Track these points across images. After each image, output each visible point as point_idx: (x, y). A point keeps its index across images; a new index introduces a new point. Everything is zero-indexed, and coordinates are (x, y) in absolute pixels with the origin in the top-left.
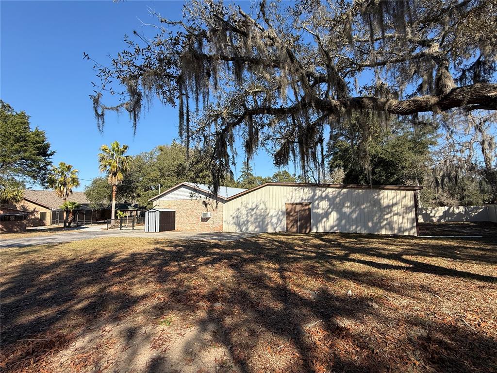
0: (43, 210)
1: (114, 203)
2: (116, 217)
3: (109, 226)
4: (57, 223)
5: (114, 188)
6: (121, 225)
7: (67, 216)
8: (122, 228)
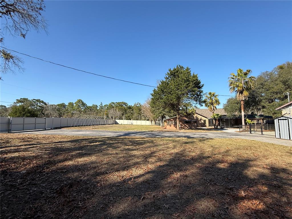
0: (205, 119)
1: (243, 114)
2: (246, 124)
3: (241, 130)
4: (211, 126)
5: (242, 102)
6: (250, 130)
7: (215, 122)
8: (252, 132)
